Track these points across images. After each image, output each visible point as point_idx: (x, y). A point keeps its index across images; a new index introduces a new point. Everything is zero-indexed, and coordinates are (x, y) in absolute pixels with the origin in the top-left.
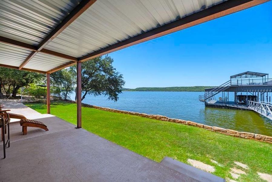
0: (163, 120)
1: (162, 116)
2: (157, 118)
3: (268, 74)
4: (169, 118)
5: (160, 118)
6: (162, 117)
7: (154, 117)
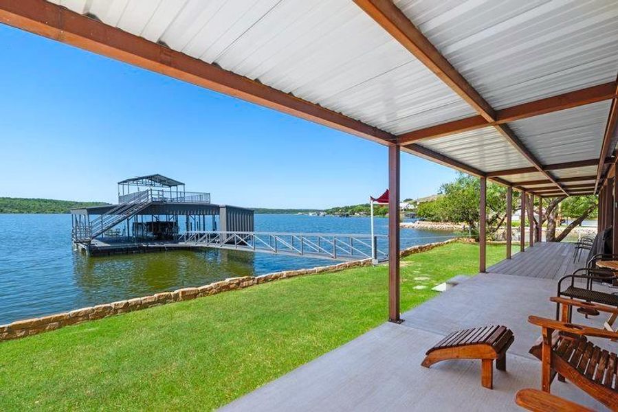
0: (245, 287)
1: (241, 278)
2: (231, 286)
3: (184, 184)
4: (257, 278)
5: (238, 284)
6: (243, 280)
7: (224, 287)
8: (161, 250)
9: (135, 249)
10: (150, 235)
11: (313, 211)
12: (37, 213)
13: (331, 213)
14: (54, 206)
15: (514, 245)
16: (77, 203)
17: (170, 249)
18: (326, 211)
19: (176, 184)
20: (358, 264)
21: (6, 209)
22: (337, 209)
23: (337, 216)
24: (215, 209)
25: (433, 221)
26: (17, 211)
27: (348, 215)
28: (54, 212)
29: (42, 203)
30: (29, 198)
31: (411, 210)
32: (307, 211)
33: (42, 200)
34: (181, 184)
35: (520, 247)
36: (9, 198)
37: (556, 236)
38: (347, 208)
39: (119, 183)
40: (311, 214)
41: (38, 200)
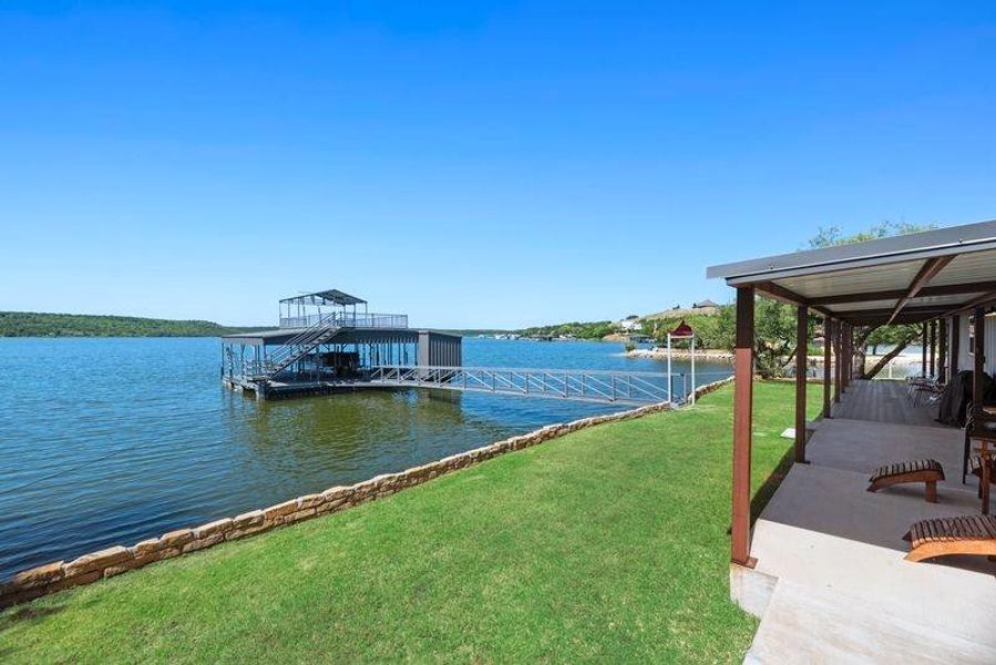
8: (348, 390)
9: (317, 389)
10: (329, 370)
11: (500, 332)
12: (110, 336)
13: (527, 335)
14: (133, 327)
15: (812, 382)
16: (166, 321)
17: (360, 389)
18: (519, 332)
19: (353, 301)
20: (656, 409)
21: (64, 331)
22: (535, 330)
23: (535, 339)
24: (412, 335)
25: (677, 348)
26: (79, 333)
27: (550, 338)
28: (134, 334)
29: (117, 323)
30: (97, 314)
31: (638, 331)
32: (491, 333)
33: (116, 318)
34: (362, 302)
35: (823, 386)
36: (69, 315)
37: (866, 372)
38: (548, 329)
39: (281, 302)
40: (498, 337)
41: (111, 318)
